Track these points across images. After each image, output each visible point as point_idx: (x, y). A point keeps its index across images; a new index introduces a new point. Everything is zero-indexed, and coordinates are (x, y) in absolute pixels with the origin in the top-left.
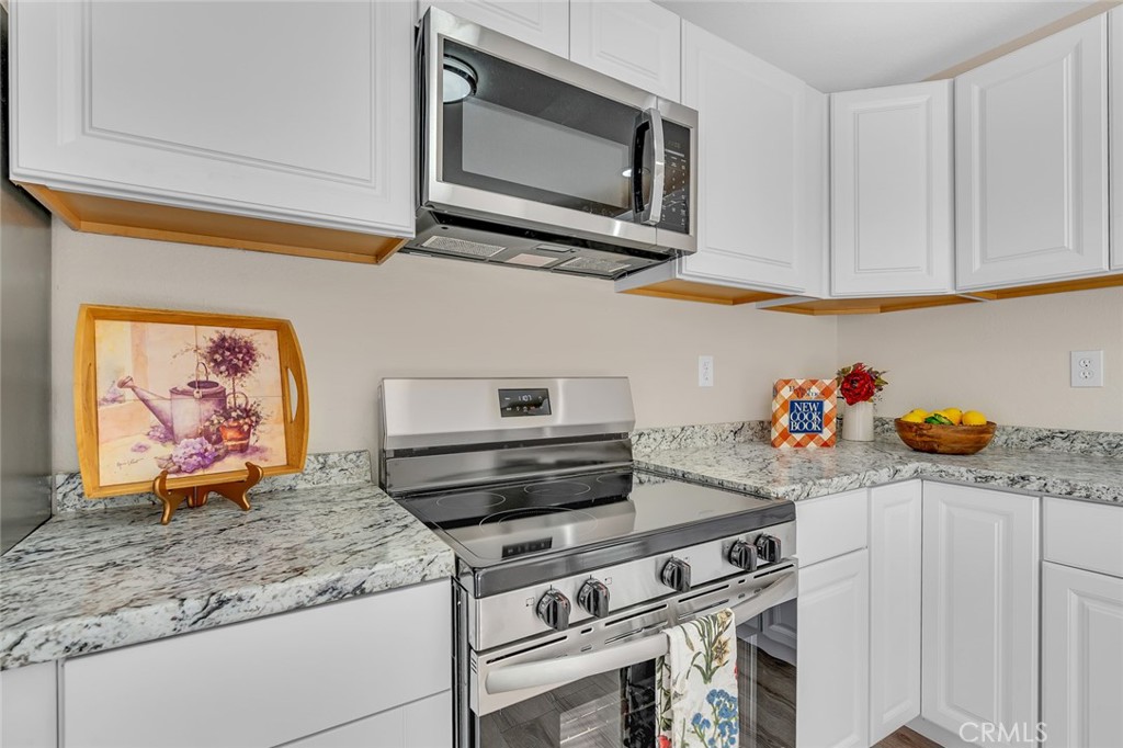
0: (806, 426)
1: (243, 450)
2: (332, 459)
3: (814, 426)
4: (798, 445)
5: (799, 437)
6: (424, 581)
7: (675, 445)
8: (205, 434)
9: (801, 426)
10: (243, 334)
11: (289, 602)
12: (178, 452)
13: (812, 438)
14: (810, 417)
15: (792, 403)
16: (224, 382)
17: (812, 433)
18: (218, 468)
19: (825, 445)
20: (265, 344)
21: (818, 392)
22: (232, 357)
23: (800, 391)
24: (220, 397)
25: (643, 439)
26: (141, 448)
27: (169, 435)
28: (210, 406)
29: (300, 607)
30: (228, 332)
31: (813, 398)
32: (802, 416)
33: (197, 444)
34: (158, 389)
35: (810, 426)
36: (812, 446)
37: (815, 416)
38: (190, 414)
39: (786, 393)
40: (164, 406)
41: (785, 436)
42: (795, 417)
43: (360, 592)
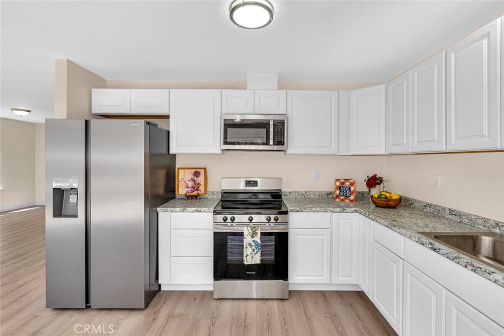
0: (345, 194)
1: (198, 190)
2: (215, 193)
3: (348, 195)
4: (342, 200)
5: (342, 198)
6: (209, 212)
7: (302, 197)
8: (192, 187)
9: (343, 194)
10: (199, 170)
11: (192, 211)
12: (189, 190)
13: (347, 198)
14: (346, 192)
15: (340, 187)
16: (195, 179)
17: (347, 197)
18: (194, 193)
19: (352, 201)
20: (202, 171)
21: (349, 184)
22: (197, 174)
23: (343, 183)
24: (195, 181)
25: (291, 194)
26: (184, 189)
27: (187, 187)
28: (193, 183)
29: (193, 212)
30: (196, 170)
31: (347, 186)
32: (343, 191)
33: (191, 189)
34: (186, 180)
35: (346, 194)
36: (347, 200)
37: (348, 192)
38: (190, 184)
39: (338, 184)
40: (187, 182)
41: (337, 197)
42: (341, 191)
43: (200, 211)
